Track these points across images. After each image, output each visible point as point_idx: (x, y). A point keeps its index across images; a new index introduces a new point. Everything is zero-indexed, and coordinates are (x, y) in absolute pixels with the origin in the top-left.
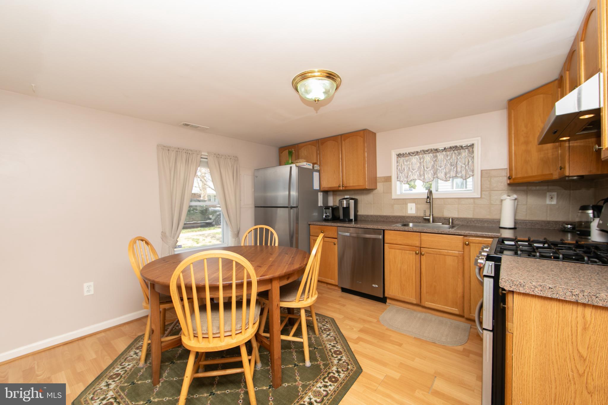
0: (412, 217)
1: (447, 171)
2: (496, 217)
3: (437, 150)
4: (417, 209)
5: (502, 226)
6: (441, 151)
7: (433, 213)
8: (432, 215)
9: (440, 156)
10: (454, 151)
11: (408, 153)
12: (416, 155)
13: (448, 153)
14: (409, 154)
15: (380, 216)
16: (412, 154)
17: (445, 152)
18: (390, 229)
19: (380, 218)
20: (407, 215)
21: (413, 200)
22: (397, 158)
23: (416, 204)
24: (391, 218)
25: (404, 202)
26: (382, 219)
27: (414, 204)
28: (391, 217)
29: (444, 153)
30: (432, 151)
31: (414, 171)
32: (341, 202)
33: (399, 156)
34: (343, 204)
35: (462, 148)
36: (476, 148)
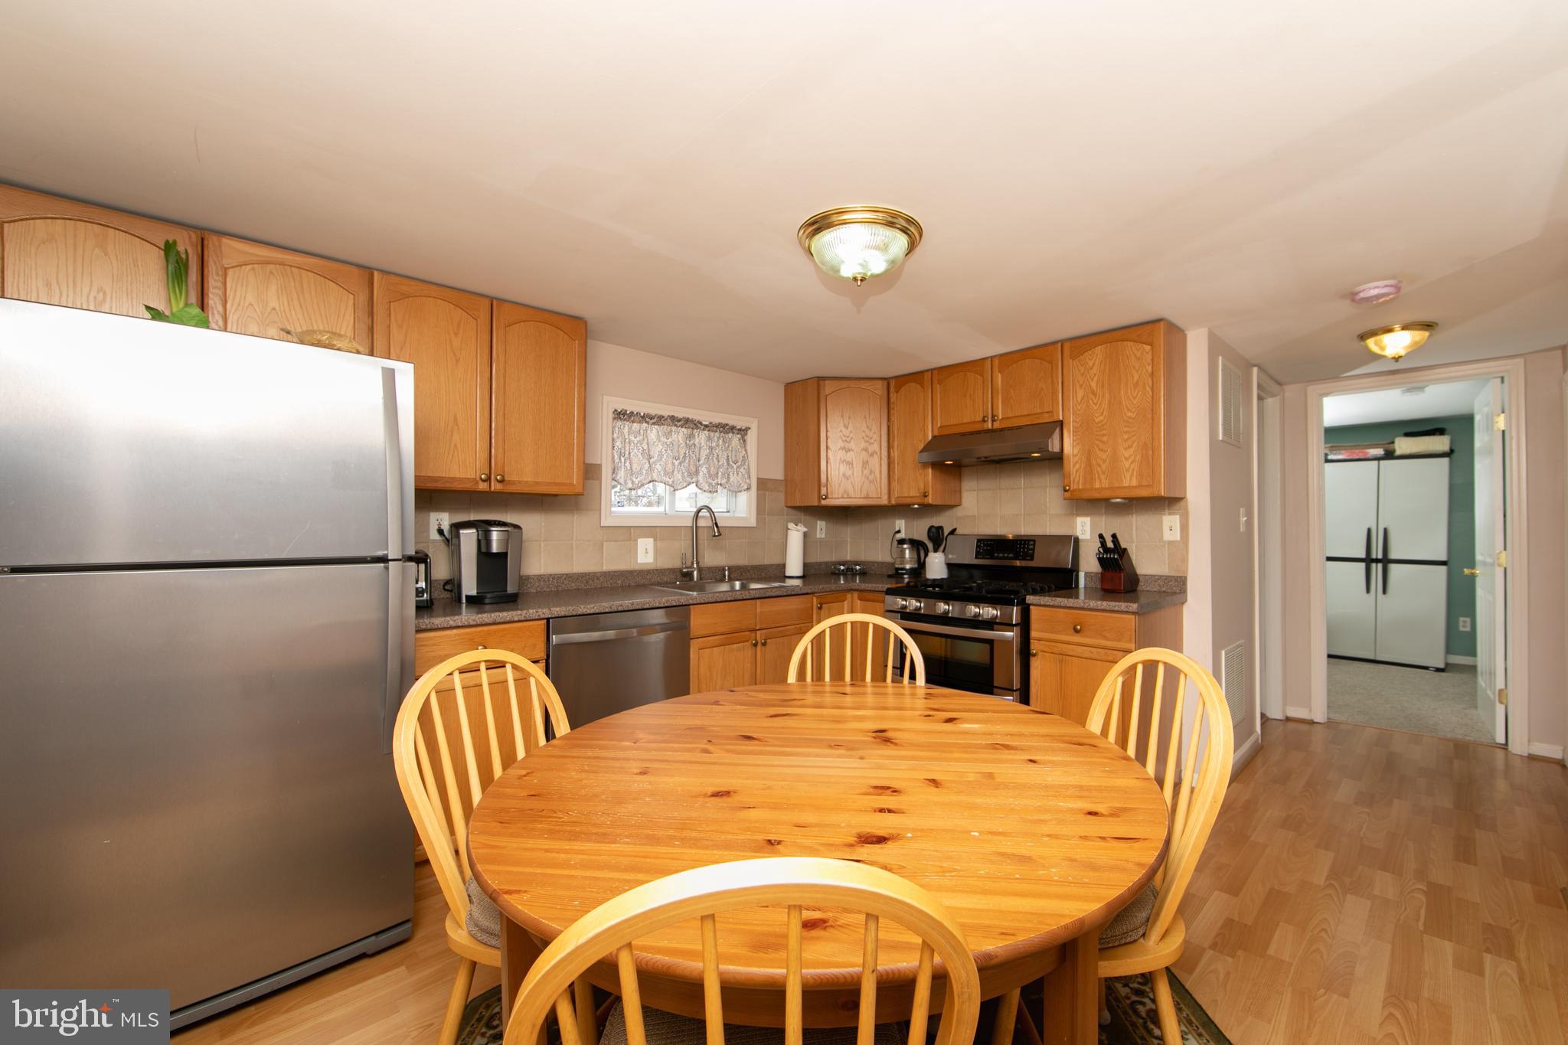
0: (649, 571)
1: (712, 472)
2: (776, 561)
3: (697, 425)
4: (657, 552)
5: (787, 574)
6: (702, 427)
7: (699, 560)
8: (698, 563)
9: (701, 437)
10: (721, 432)
11: (642, 414)
12: (654, 424)
14: (643, 417)
15: (569, 576)
16: (648, 420)
17: (709, 431)
18: (706, 601)
19: (566, 582)
20: (637, 568)
21: (650, 531)
22: (614, 419)
23: (655, 540)
24: (598, 579)
25: (629, 533)
26: (573, 584)
27: (651, 540)
28: (599, 575)
29: (706, 433)
30: (687, 422)
31: (652, 460)
32: (468, 537)
33: (620, 415)
34: (483, 542)
35: (733, 428)
36: (752, 437)
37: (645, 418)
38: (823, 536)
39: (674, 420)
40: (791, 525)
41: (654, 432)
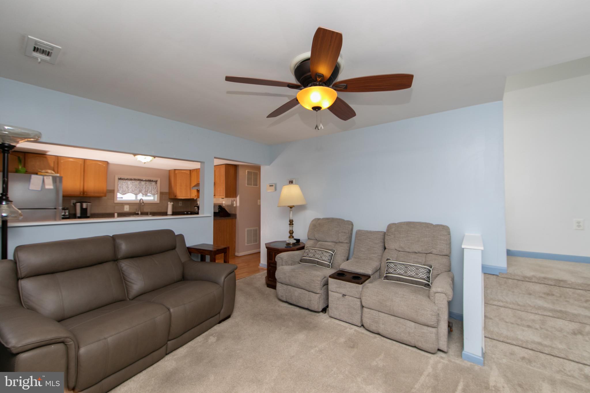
0: (127, 213)
1: (146, 190)
2: (165, 211)
3: (142, 180)
4: (130, 208)
5: (168, 214)
8: (140, 211)
9: (143, 183)
10: (149, 182)
12: (129, 180)
13: (146, 182)
20: (124, 212)
21: (128, 204)
22: (118, 180)
23: (129, 206)
25: (122, 204)
29: (145, 182)
30: (139, 180)
31: (129, 188)
32: (78, 205)
33: (120, 179)
34: (81, 206)
35: (152, 181)
36: (159, 183)
37: (127, 179)
38: (181, 205)
39: (135, 180)
40: (169, 203)
41: (129, 182)
